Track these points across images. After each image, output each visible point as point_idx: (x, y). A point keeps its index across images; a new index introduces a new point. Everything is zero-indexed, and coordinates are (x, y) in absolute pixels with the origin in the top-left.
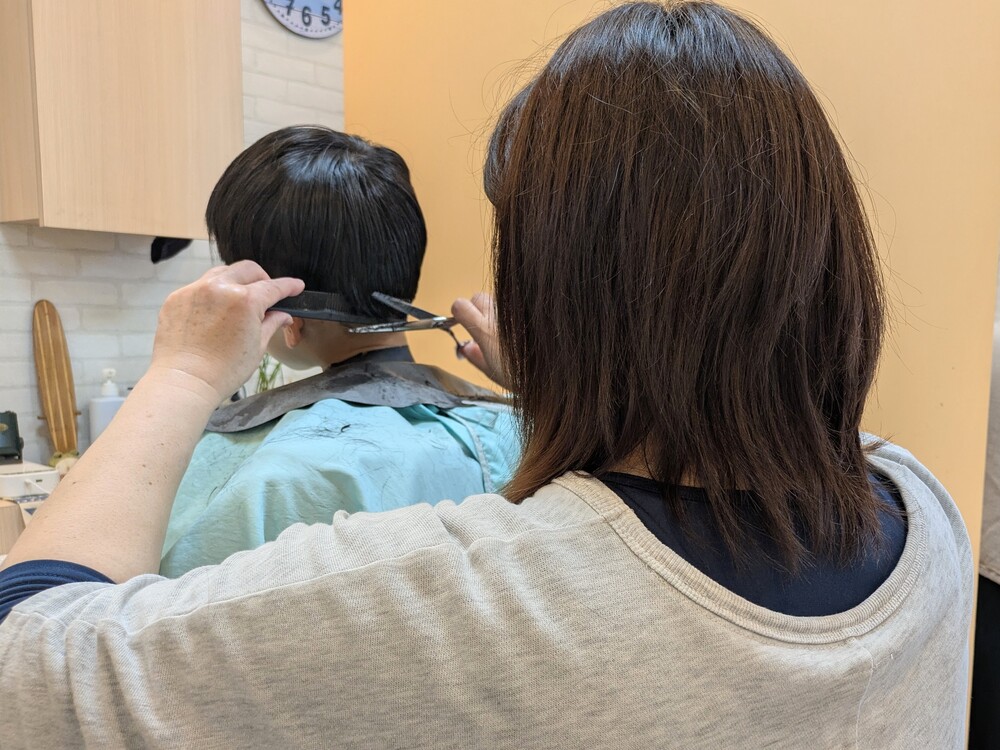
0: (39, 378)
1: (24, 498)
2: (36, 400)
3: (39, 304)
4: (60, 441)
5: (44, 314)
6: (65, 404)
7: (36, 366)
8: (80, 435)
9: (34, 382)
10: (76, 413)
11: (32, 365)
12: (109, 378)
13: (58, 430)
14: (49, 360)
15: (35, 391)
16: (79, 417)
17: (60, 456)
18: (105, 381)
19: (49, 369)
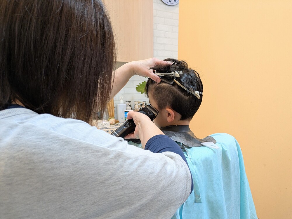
6: (112, 106)
8: (115, 113)
12: (121, 99)
13: (110, 112)
16: (115, 109)
17: (110, 118)
18: (121, 100)
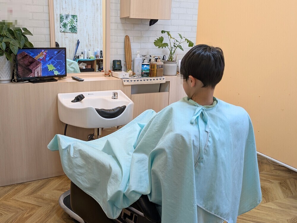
0: (125, 53)
1: (123, 78)
2: (124, 58)
3: (126, 36)
4: (128, 67)
5: (127, 38)
6: (130, 59)
7: (125, 50)
8: (132, 66)
9: (124, 54)
10: (132, 61)
11: (124, 50)
13: (128, 64)
14: (127, 49)
15: (124, 56)
17: (129, 70)
18: (138, 54)
19: (127, 51)
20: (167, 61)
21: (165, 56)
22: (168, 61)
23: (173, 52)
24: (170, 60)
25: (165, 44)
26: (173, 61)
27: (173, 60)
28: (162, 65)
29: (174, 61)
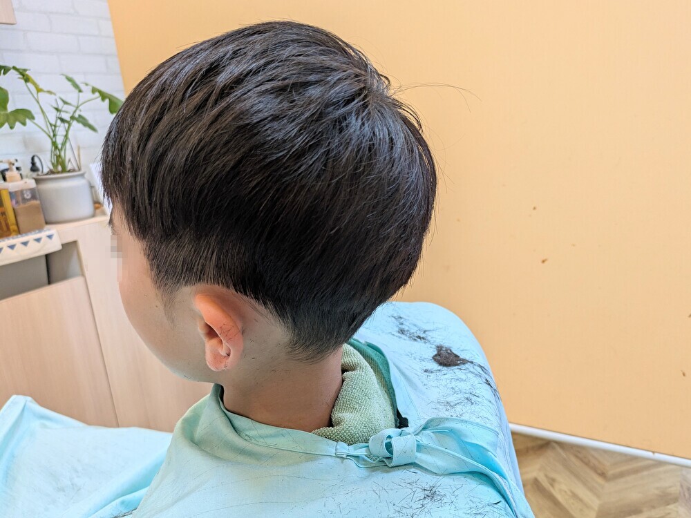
20: (47, 174)
21: (36, 160)
22: (51, 172)
23: (59, 140)
24: (60, 168)
25: (17, 111)
26: (69, 171)
27: (69, 167)
28: (32, 191)
29: (74, 171)
